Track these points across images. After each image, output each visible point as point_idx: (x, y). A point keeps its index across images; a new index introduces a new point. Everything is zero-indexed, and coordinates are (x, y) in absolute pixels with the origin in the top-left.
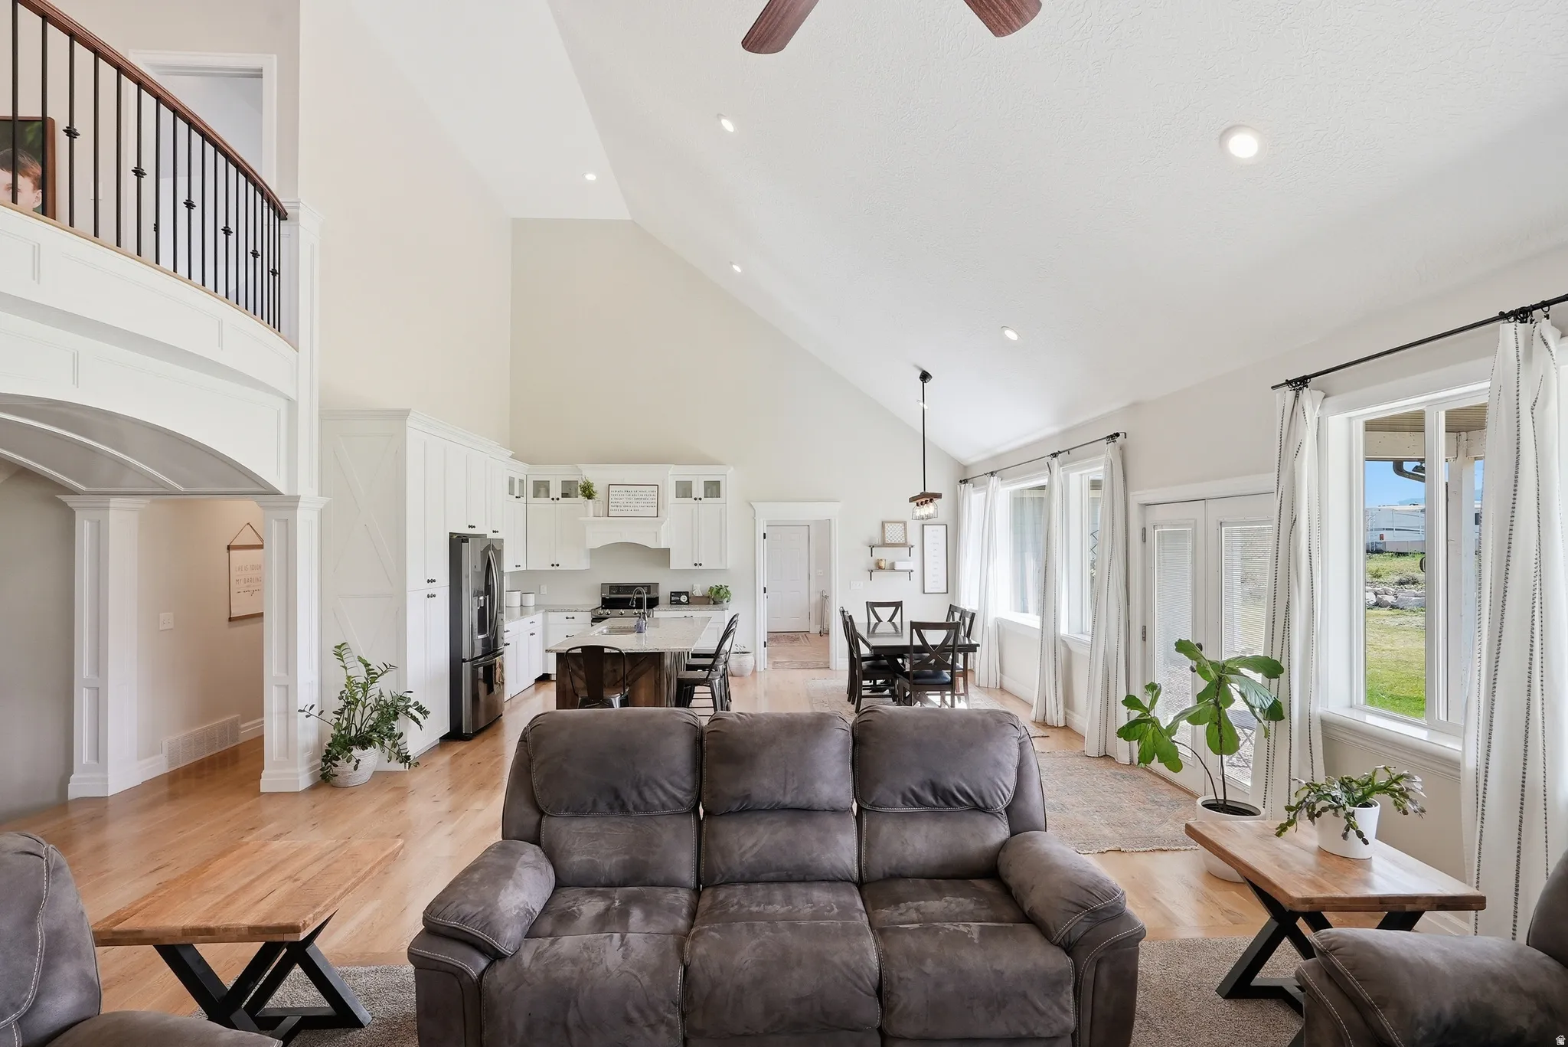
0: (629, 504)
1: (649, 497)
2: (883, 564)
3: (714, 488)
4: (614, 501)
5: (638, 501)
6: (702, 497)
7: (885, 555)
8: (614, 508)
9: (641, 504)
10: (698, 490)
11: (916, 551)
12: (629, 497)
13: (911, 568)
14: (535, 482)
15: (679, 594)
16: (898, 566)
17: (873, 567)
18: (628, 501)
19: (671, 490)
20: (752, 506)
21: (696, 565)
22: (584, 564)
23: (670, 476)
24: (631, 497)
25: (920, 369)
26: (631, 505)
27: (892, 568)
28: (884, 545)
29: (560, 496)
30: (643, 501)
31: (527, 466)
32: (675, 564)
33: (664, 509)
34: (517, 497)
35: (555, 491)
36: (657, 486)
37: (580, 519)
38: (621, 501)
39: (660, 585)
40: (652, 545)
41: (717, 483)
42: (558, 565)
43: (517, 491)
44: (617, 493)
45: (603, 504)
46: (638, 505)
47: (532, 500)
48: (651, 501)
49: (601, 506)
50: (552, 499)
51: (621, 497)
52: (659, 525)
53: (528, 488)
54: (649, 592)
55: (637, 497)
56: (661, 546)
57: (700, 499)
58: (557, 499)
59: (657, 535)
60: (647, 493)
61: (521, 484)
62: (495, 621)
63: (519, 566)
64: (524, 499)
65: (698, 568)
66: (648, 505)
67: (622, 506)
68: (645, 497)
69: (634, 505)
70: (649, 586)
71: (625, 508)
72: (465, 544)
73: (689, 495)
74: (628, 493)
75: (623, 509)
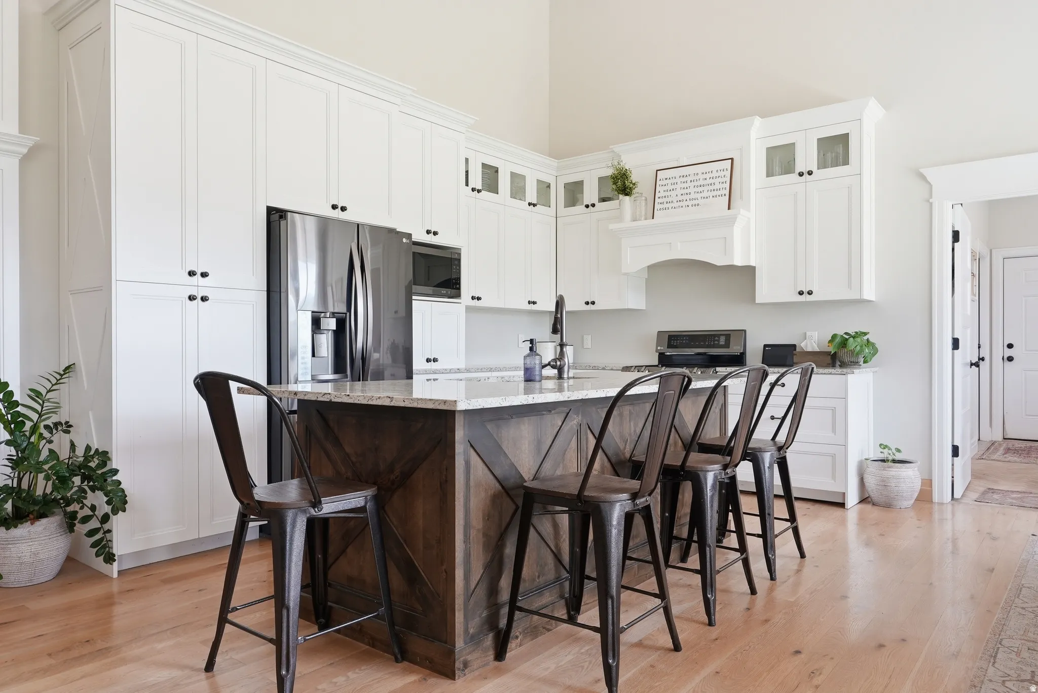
0: (685, 197)
1: (717, 181)
3: (840, 149)
4: (662, 194)
5: (699, 189)
6: (814, 168)
8: (661, 206)
9: (703, 195)
10: (807, 157)
12: (685, 185)
14: (566, 185)
15: (778, 348)
18: (684, 192)
19: (755, 166)
20: (923, 177)
21: (801, 293)
22: (635, 300)
23: (755, 139)
24: (689, 184)
26: (688, 197)
29: (596, 201)
30: (706, 188)
31: (554, 163)
32: (765, 292)
33: (741, 198)
34: (530, 204)
35: (591, 193)
36: (732, 159)
37: (612, 226)
38: (673, 193)
39: (745, 331)
40: (719, 262)
41: (844, 139)
42: (593, 303)
43: (531, 194)
44: (668, 181)
45: (646, 200)
46: (699, 196)
47: (562, 211)
48: (721, 186)
49: (643, 203)
50: (587, 206)
51: (673, 187)
52: (732, 221)
53: (558, 194)
54: (727, 345)
55: (699, 183)
56: (738, 262)
57: (810, 173)
58: (593, 205)
59: (726, 244)
60: (715, 174)
61: (544, 188)
62: (363, 359)
63: (534, 303)
64: (551, 211)
65: (805, 298)
66: (715, 193)
67: (675, 201)
68: (712, 181)
69: (692, 196)
70: (728, 335)
71: (679, 204)
72: (283, 223)
73: (788, 168)
74: (685, 179)
75: (676, 205)
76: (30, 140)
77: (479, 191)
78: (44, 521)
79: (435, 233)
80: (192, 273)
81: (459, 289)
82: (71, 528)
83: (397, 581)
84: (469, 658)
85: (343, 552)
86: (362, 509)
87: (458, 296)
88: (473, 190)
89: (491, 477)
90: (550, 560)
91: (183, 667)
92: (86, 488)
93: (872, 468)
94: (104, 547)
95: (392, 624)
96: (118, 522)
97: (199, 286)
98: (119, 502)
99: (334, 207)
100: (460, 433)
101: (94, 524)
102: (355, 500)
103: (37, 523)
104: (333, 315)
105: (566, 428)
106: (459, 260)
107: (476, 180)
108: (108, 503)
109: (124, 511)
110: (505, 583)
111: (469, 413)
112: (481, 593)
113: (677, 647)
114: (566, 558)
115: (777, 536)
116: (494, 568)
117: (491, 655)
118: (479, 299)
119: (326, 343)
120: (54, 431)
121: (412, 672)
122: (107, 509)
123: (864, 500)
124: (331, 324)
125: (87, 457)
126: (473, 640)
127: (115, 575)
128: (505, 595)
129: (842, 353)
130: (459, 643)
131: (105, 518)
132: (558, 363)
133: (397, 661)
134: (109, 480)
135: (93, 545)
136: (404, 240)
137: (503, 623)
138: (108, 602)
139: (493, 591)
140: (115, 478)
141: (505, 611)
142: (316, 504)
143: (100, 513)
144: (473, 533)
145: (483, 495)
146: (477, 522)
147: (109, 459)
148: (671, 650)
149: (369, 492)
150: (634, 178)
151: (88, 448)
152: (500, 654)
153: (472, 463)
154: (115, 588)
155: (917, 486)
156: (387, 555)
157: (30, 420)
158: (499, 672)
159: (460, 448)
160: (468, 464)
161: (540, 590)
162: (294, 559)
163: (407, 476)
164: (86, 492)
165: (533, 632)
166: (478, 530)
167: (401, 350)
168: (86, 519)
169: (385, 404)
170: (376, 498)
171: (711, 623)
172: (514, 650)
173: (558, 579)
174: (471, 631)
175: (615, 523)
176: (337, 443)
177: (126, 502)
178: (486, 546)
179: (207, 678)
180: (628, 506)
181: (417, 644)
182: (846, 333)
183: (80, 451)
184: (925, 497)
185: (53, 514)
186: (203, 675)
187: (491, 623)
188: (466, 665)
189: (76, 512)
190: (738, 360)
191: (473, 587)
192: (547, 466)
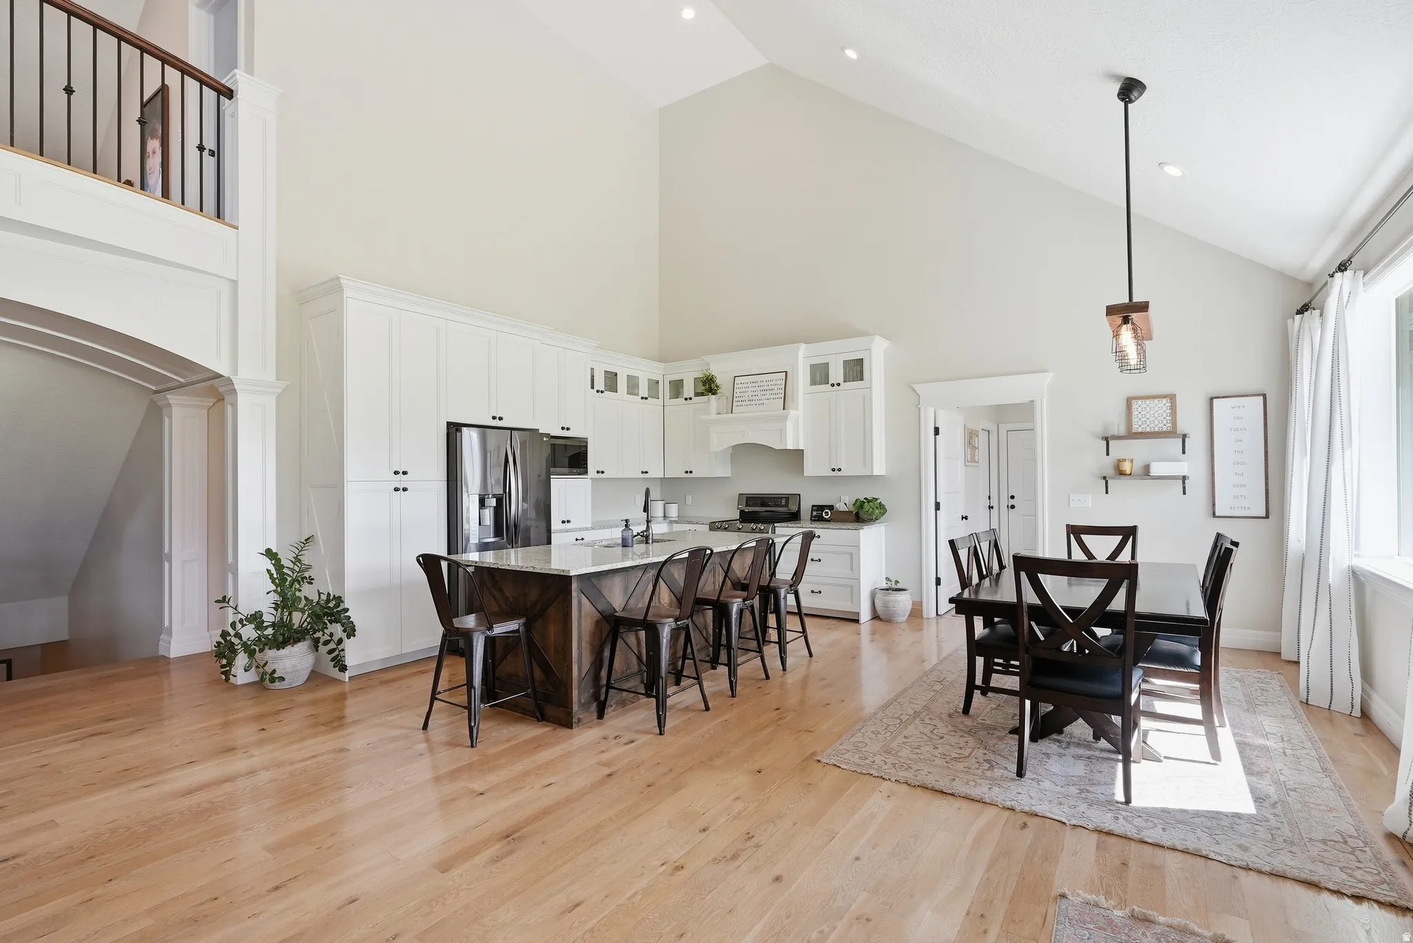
0: (754, 398)
1: (775, 387)
2: (1127, 467)
3: (858, 369)
4: (739, 394)
5: (764, 393)
6: (841, 381)
7: (1133, 453)
8: (738, 403)
9: (766, 397)
10: (836, 374)
11: (1197, 442)
12: (755, 389)
13: (1185, 473)
14: (670, 382)
15: (821, 508)
16: (1156, 470)
17: (1110, 471)
18: (753, 394)
19: (802, 377)
20: (914, 390)
21: (834, 470)
22: (723, 470)
23: (802, 358)
24: (757, 388)
25: (1116, 77)
26: (756, 398)
27: (1146, 472)
28: (1132, 435)
29: (692, 395)
30: (768, 392)
31: (662, 365)
32: (812, 467)
33: (793, 400)
34: (642, 398)
35: (688, 390)
36: (786, 372)
37: (702, 417)
38: (746, 394)
39: (799, 495)
40: (777, 446)
41: (860, 362)
42: (691, 472)
43: (644, 391)
44: (742, 385)
45: (727, 398)
46: (764, 397)
47: (668, 402)
48: (779, 391)
49: (725, 401)
50: (686, 399)
51: (746, 389)
52: (785, 418)
53: (665, 389)
54: (787, 505)
55: (763, 388)
56: (790, 446)
57: (839, 385)
58: (691, 399)
59: (782, 433)
60: (774, 382)
61: (653, 385)
62: (516, 526)
63: (646, 472)
64: (660, 401)
65: (837, 473)
66: (774, 396)
67: (747, 400)
68: (773, 387)
69: (759, 397)
70: (788, 497)
71: (750, 402)
72: (458, 434)
73: (825, 380)
74: (754, 385)
75: (748, 403)
76: (283, 384)
77: (602, 392)
78: (300, 644)
79: (568, 429)
80: (396, 473)
81: (586, 468)
82: (316, 648)
83: (538, 673)
84: (581, 716)
85: (505, 658)
86: (517, 631)
87: (586, 473)
88: (598, 391)
89: (594, 609)
90: (634, 661)
91: (408, 728)
92: (326, 621)
93: (879, 595)
94: (339, 660)
95: (536, 699)
96: (349, 644)
97: (401, 481)
98: (350, 631)
99: (494, 418)
100: (574, 586)
101: (332, 646)
102: (513, 625)
103: (295, 646)
104: (494, 496)
105: (644, 578)
106: (586, 447)
107: (600, 383)
108: (344, 631)
109: (354, 636)
110: (604, 673)
111: (580, 577)
112: (589, 679)
113: (707, 709)
114: (644, 658)
115: (788, 643)
116: (597, 663)
117: (595, 715)
118: (603, 472)
119: (488, 515)
120: (302, 583)
121: (547, 726)
122: (344, 636)
123: (876, 617)
124: (493, 502)
125: (328, 601)
126: (585, 706)
127: (347, 680)
128: (604, 681)
129: (862, 514)
130: (575, 707)
131: (340, 641)
132: (645, 534)
133: (539, 721)
134: (342, 616)
135: (332, 660)
136: (545, 439)
137: (602, 698)
138: (342, 697)
139: (597, 678)
140: (346, 614)
141: (604, 690)
142: (490, 628)
143: (336, 638)
144: (584, 644)
145: (589, 621)
146: (586, 637)
147: (343, 602)
148: (703, 711)
149: (522, 621)
150: (718, 382)
151: (329, 595)
152: (601, 715)
153: (583, 602)
154: (347, 688)
155: (909, 606)
156: (533, 660)
157: (289, 576)
158: (600, 725)
159: (574, 594)
160: (580, 603)
161: (627, 678)
162: (478, 661)
163: (543, 610)
164: (327, 625)
165: (623, 703)
166: (587, 642)
167: (542, 506)
168: (326, 643)
169: (530, 571)
170: (525, 624)
171: (733, 696)
172: (609, 712)
173: (640, 670)
174: (583, 701)
175: (665, 635)
176: (500, 590)
177: (355, 630)
178: (592, 652)
179: (424, 733)
180: (673, 625)
181: (550, 710)
182: (865, 499)
183: (324, 597)
184: (916, 613)
185: (304, 639)
186: (422, 731)
187: (596, 696)
188: (579, 720)
189: (320, 638)
190: (794, 517)
191: (583, 676)
192: (632, 601)
